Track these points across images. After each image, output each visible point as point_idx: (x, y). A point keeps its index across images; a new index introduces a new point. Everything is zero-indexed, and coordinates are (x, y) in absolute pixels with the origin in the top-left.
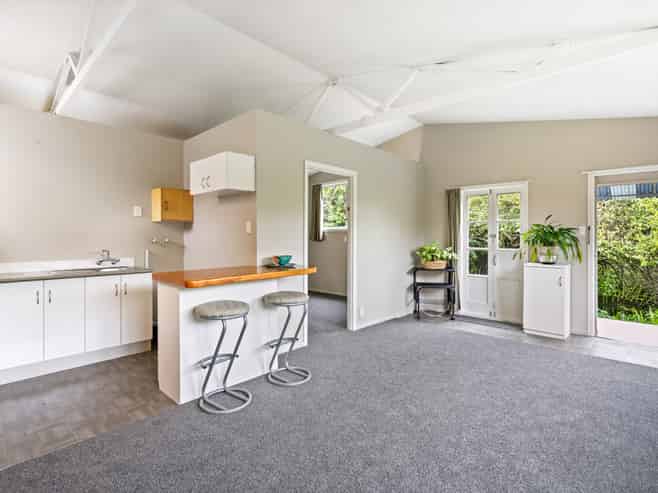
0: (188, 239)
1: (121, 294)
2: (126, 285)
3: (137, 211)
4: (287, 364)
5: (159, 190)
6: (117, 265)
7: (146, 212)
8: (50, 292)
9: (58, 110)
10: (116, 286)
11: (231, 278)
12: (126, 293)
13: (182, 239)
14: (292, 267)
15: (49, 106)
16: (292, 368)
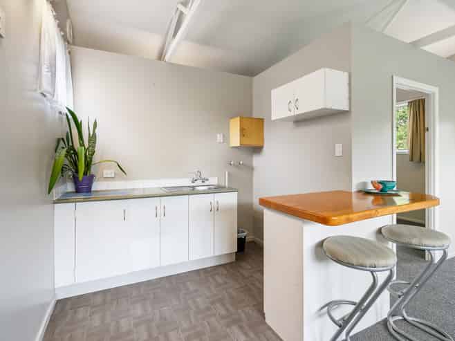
0: (257, 161)
1: (215, 210)
2: (217, 203)
3: (219, 138)
5: (238, 119)
6: (207, 183)
7: (226, 138)
8: (164, 208)
9: (167, 58)
10: (211, 203)
12: (218, 210)
13: (252, 161)
15: (161, 56)
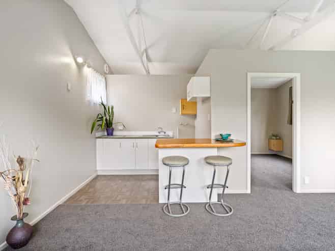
3: (173, 110)
4: (222, 201)
5: (181, 99)
11: (180, 145)
13: (194, 123)
14: (231, 141)
16: (223, 204)
